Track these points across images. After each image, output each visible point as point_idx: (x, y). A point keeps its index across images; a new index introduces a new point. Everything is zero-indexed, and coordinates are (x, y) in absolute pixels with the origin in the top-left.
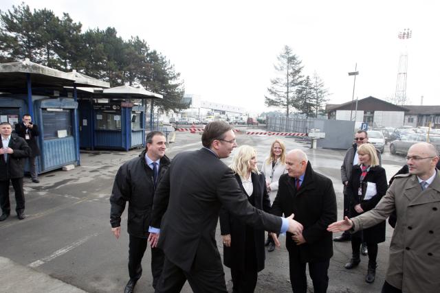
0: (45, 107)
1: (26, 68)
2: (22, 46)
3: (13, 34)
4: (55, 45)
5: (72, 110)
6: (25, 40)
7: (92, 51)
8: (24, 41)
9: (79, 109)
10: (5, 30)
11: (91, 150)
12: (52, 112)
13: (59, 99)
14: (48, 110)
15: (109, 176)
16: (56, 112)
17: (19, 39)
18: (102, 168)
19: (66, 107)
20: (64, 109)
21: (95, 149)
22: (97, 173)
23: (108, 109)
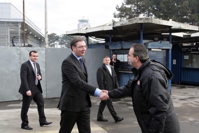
0: (150, 47)
1: (141, 20)
2: (133, 13)
3: (129, 6)
4: (153, 8)
5: (167, 50)
6: (136, 8)
7: (180, 8)
8: (134, 10)
9: (172, 49)
10: (125, 5)
11: (178, 84)
12: (154, 51)
13: (159, 42)
14: (152, 50)
15: (196, 105)
16: (157, 51)
17: (132, 9)
18: (189, 98)
19: (164, 48)
20: (162, 49)
21: (182, 84)
22: (185, 102)
23: (193, 50)
